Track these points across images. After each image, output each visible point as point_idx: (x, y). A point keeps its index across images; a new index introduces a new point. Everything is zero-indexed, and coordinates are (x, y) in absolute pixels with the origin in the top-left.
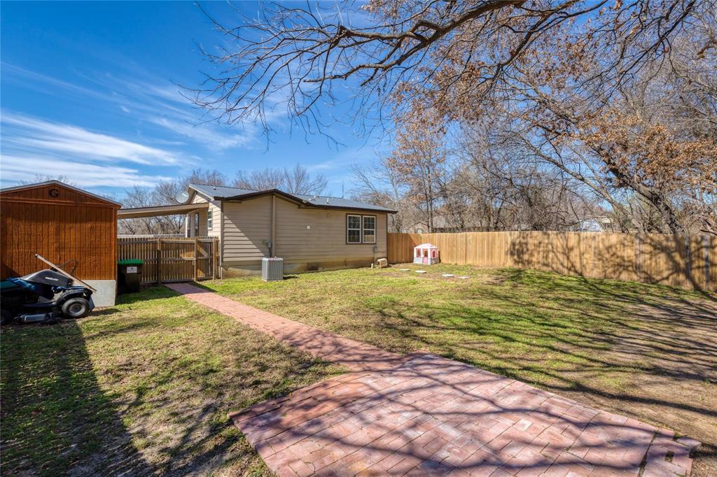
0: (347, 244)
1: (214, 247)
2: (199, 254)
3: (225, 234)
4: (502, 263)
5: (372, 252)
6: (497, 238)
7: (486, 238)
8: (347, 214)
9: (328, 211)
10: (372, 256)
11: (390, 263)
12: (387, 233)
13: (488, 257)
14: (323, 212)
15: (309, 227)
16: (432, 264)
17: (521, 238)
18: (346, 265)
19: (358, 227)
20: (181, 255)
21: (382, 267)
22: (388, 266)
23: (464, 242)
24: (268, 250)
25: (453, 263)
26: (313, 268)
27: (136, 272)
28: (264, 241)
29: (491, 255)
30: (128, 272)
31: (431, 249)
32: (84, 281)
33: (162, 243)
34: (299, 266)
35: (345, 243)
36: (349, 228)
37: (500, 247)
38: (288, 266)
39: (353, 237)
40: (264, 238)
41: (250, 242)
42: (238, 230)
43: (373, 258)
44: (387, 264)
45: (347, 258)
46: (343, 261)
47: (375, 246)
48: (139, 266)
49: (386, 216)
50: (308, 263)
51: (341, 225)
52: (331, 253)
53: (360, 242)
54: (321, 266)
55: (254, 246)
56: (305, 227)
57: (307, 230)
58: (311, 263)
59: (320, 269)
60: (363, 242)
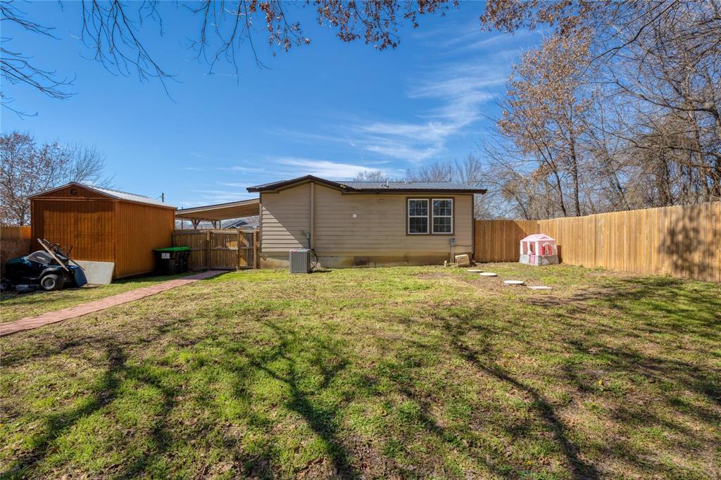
0: (407, 235)
1: (255, 238)
2: (241, 245)
3: (264, 225)
4: (653, 268)
5: (449, 246)
6: (644, 220)
7: (626, 221)
8: (407, 198)
9: (381, 196)
10: (447, 251)
11: (474, 260)
12: (474, 221)
13: (629, 255)
14: (374, 197)
15: (355, 216)
16: (541, 264)
17: (687, 220)
18: (407, 260)
19: (426, 214)
20: (228, 244)
21: (460, 266)
22: (472, 264)
23: (593, 230)
24: (307, 241)
25: (578, 265)
26: (361, 262)
27: (169, 258)
28: (303, 231)
29: (634, 253)
30: (163, 258)
31: (540, 243)
32: (75, 261)
33: (211, 233)
34: (344, 259)
35: (405, 233)
36: (411, 215)
37: (650, 239)
38: (330, 259)
39: (417, 226)
40: (303, 229)
41: (288, 233)
42: (276, 221)
43: (449, 254)
44: (468, 263)
45: (408, 253)
46: (403, 256)
47: (452, 237)
48: (171, 253)
49: (471, 197)
50: (355, 257)
51: (398, 212)
52: (385, 246)
53: (428, 233)
54: (372, 261)
55: (292, 237)
56: (352, 215)
57: (353, 218)
58: (359, 257)
59: (372, 264)
60: (433, 233)
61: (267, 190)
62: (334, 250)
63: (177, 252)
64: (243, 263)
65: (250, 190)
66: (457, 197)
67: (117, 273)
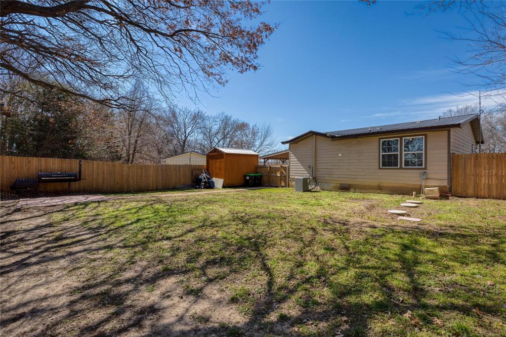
0: (380, 168)
1: (287, 170)
2: (282, 173)
3: (291, 162)
5: (419, 179)
8: (380, 139)
9: (358, 139)
10: (419, 183)
12: (451, 155)
14: (354, 141)
15: (340, 155)
19: (396, 151)
20: (276, 173)
22: (442, 198)
24: (311, 172)
26: (345, 188)
27: (248, 179)
28: (309, 166)
30: (246, 179)
33: (271, 167)
34: (333, 185)
35: (377, 167)
39: (389, 162)
40: (310, 164)
41: (302, 167)
42: (296, 160)
43: (419, 186)
44: (438, 195)
45: (381, 183)
46: (377, 185)
47: (425, 171)
48: (249, 176)
49: (446, 132)
50: (341, 184)
51: (372, 150)
52: (362, 177)
53: (399, 167)
54: (353, 188)
55: (304, 170)
56: (338, 154)
57: (339, 157)
58: (343, 184)
59: (352, 190)
60: (403, 166)
61: (292, 142)
62: (326, 178)
63: (252, 176)
64: (283, 184)
65: (283, 143)
66: (429, 134)
67: (225, 184)
